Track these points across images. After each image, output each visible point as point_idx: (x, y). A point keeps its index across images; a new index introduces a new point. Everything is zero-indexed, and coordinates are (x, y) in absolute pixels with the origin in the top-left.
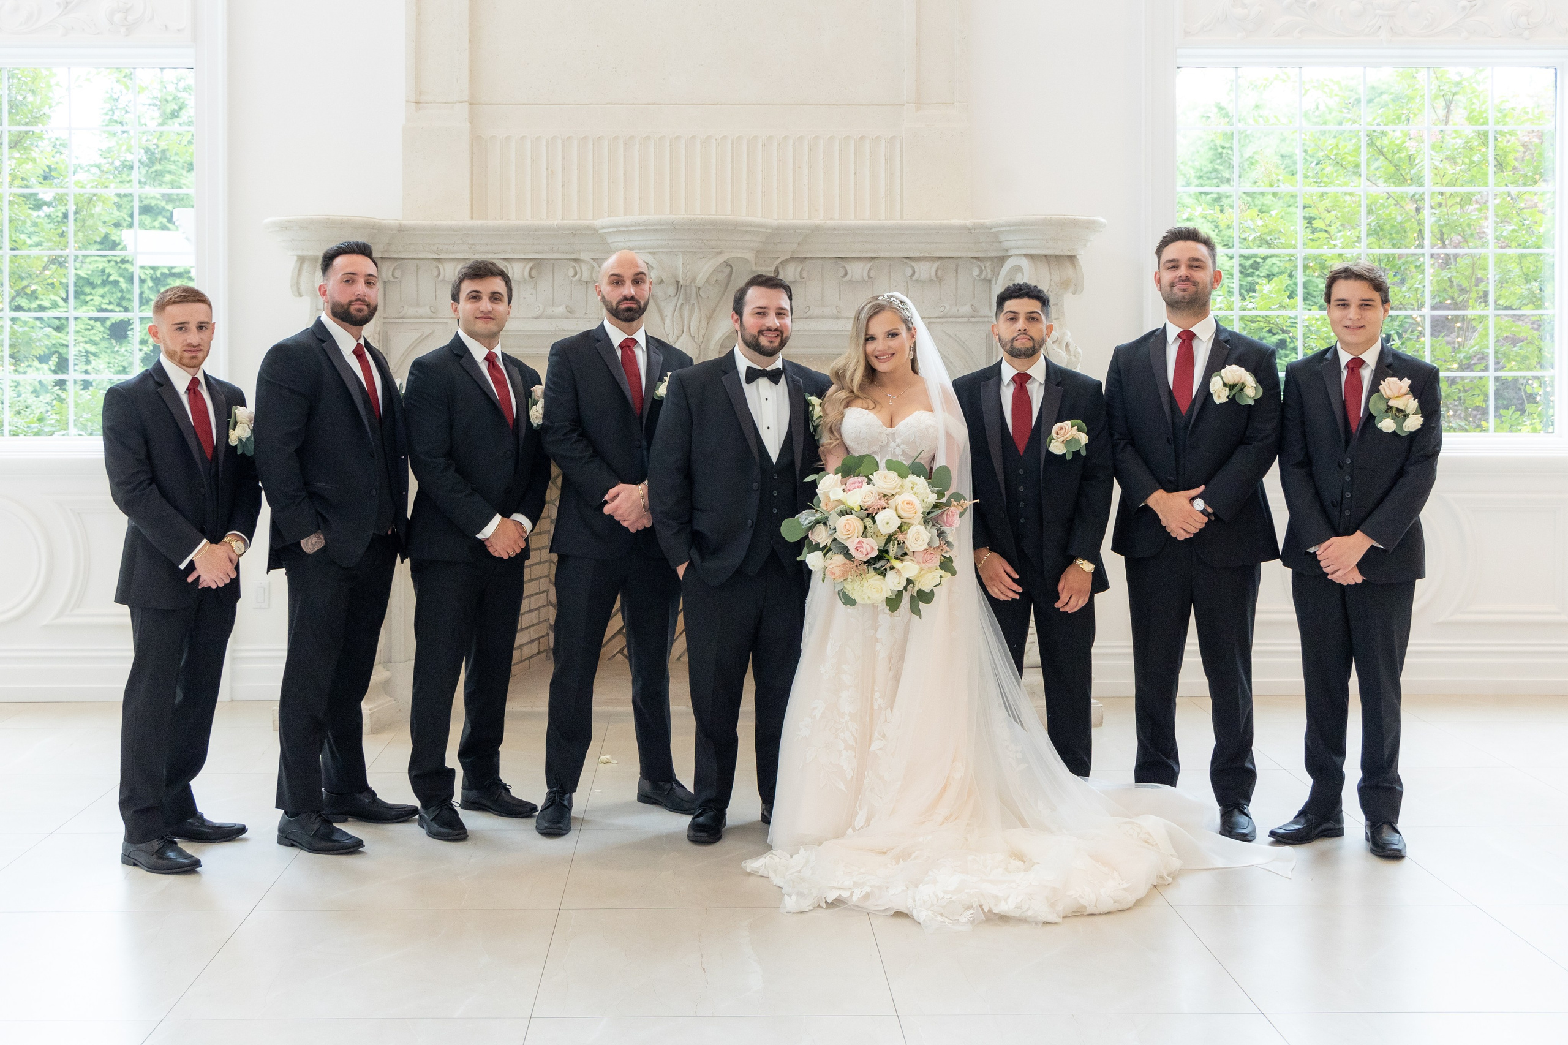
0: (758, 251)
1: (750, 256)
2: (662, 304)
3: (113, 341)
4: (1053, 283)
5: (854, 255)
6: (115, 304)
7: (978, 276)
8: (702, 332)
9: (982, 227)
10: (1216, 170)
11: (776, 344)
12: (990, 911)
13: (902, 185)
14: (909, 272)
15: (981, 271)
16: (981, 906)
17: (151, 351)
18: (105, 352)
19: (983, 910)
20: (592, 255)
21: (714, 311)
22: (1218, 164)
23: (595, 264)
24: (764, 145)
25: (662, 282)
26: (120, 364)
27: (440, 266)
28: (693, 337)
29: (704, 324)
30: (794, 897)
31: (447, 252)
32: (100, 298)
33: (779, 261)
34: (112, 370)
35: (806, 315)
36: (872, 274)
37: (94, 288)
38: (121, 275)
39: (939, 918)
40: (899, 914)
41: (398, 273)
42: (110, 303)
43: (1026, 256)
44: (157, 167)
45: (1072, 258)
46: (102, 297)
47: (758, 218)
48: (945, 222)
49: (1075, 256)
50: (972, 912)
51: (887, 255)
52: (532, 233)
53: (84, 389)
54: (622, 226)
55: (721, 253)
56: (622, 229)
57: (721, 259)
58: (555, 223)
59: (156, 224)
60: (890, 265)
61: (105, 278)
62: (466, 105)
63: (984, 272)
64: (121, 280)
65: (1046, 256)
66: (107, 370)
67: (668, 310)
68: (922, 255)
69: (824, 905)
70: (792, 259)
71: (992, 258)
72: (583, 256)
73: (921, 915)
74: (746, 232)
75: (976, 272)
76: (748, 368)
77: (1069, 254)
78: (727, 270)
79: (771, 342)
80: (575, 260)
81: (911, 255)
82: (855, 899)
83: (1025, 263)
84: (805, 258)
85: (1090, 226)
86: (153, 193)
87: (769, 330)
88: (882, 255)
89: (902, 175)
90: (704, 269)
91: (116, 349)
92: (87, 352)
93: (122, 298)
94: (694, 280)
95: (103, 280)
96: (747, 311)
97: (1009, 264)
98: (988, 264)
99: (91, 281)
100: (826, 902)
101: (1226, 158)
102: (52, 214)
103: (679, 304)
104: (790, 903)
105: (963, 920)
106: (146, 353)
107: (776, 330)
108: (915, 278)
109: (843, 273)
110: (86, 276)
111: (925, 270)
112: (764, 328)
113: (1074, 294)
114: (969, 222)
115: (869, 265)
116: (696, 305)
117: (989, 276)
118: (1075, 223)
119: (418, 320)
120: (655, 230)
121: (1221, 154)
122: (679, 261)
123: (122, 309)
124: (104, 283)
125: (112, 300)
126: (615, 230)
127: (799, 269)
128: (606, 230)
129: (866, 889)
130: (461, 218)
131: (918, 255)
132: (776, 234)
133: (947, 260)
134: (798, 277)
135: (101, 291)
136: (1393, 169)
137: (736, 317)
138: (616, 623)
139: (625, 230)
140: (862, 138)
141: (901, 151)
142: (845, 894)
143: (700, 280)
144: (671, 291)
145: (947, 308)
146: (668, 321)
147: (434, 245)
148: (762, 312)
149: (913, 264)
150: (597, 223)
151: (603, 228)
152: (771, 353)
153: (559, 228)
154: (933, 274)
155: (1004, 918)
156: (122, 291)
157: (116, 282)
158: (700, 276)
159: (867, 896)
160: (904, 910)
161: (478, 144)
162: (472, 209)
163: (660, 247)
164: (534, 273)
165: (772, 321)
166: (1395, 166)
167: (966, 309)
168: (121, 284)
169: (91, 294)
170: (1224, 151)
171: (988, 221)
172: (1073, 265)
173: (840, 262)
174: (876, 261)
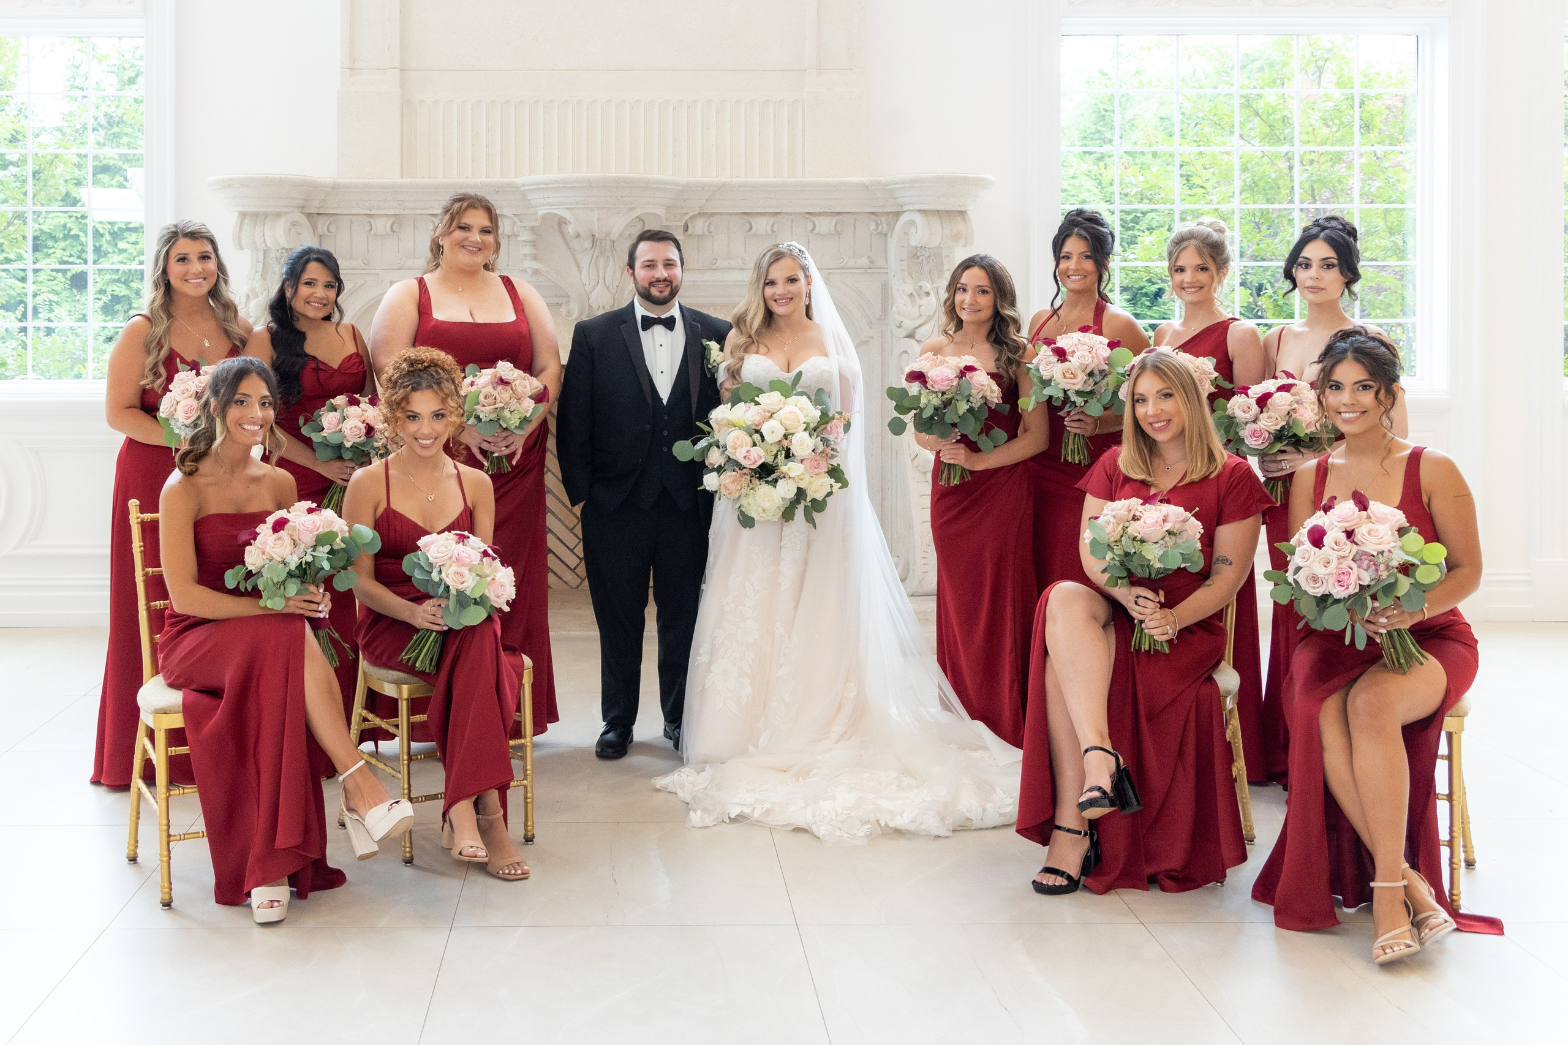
0: (669, 207)
1: (661, 211)
2: (579, 256)
3: (75, 291)
4: (944, 237)
5: (759, 210)
6: (76, 256)
7: (875, 230)
8: (616, 282)
9: (879, 184)
10: (1099, 132)
13: (803, 145)
14: (810, 226)
15: (878, 225)
16: (878, 821)
17: (109, 300)
18: (66, 301)
19: (879, 824)
20: (514, 211)
22: (1101, 126)
23: (516, 219)
24: (674, 108)
25: (578, 236)
26: (80, 312)
27: (374, 222)
28: (608, 288)
30: (699, 812)
31: (378, 209)
32: (62, 251)
33: (688, 216)
34: (73, 318)
35: (713, 267)
36: (775, 228)
37: (56, 242)
39: (838, 833)
40: (798, 830)
41: (332, 228)
42: (71, 255)
43: (919, 211)
44: (115, 130)
45: (962, 213)
46: (64, 250)
47: (668, 177)
48: (844, 179)
49: (965, 212)
50: (869, 826)
51: (789, 210)
53: (47, 335)
54: (541, 184)
55: (634, 209)
56: (542, 187)
57: (634, 215)
58: (479, 181)
59: (114, 182)
60: (792, 221)
61: (66, 232)
62: (397, 71)
63: (880, 227)
64: (82, 233)
65: (938, 211)
66: (68, 318)
67: (585, 262)
68: (821, 211)
69: (727, 821)
70: (701, 214)
71: (887, 214)
73: (822, 830)
74: (656, 189)
75: (873, 226)
77: (960, 209)
81: (812, 211)
83: (918, 218)
84: (713, 214)
85: (979, 183)
86: (110, 154)
88: (784, 210)
89: (803, 136)
91: (77, 298)
92: (50, 301)
93: (82, 250)
94: (608, 234)
95: (64, 234)
97: (904, 219)
98: (883, 218)
99: (54, 235)
100: (729, 818)
101: (1109, 121)
102: (17, 173)
103: (594, 257)
106: (105, 303)
108: (816, 231)
109: (748, 228)
110: (49, 231)
111: (825, 225)
113: (965, 246)
114: (865, 180)
115: (772, 220)
116: (611, 259)
117: (885, 230)
118: (965, 180)
119: (351, 272)
120: (572, 188)
121: (1104, 116)
122: (594, 217)
123: (82, 261)
124: (65, 237)
125: (72, 253)
126: (534, 187)
127: (706, 223)
128: (527, 188)
129: (768, 805)
130: (392, 176)
131: (818, 210)
132: (686, 191)
133: (846, 215)
134: (706, 231)
135: (62, 244)
139: (545, 187)
140: (766, 102)
141: (803, 113)
142: (747, 810)
143: (614, 235)
144: (588, 244)
145: (846, 259)
146: (584, 272)
147: (366, 201)
149: (813, 219)
150: (519, 181)
151: (524, 185)
154: (832, 228)
155: (898, 832)
156: (82, 244)
157: (77, 237)
159: (768, 812)
161: (407, 108)
162: (402, 169)
163: (578, 203)
166: (1272, 127)
167: (863, 261)
168: (81, 238)
169: (54, 247)
170: (1107, 114)
171: (884, 179)
172: (964, 219)
173: (745, 217)
174: (779, 216)
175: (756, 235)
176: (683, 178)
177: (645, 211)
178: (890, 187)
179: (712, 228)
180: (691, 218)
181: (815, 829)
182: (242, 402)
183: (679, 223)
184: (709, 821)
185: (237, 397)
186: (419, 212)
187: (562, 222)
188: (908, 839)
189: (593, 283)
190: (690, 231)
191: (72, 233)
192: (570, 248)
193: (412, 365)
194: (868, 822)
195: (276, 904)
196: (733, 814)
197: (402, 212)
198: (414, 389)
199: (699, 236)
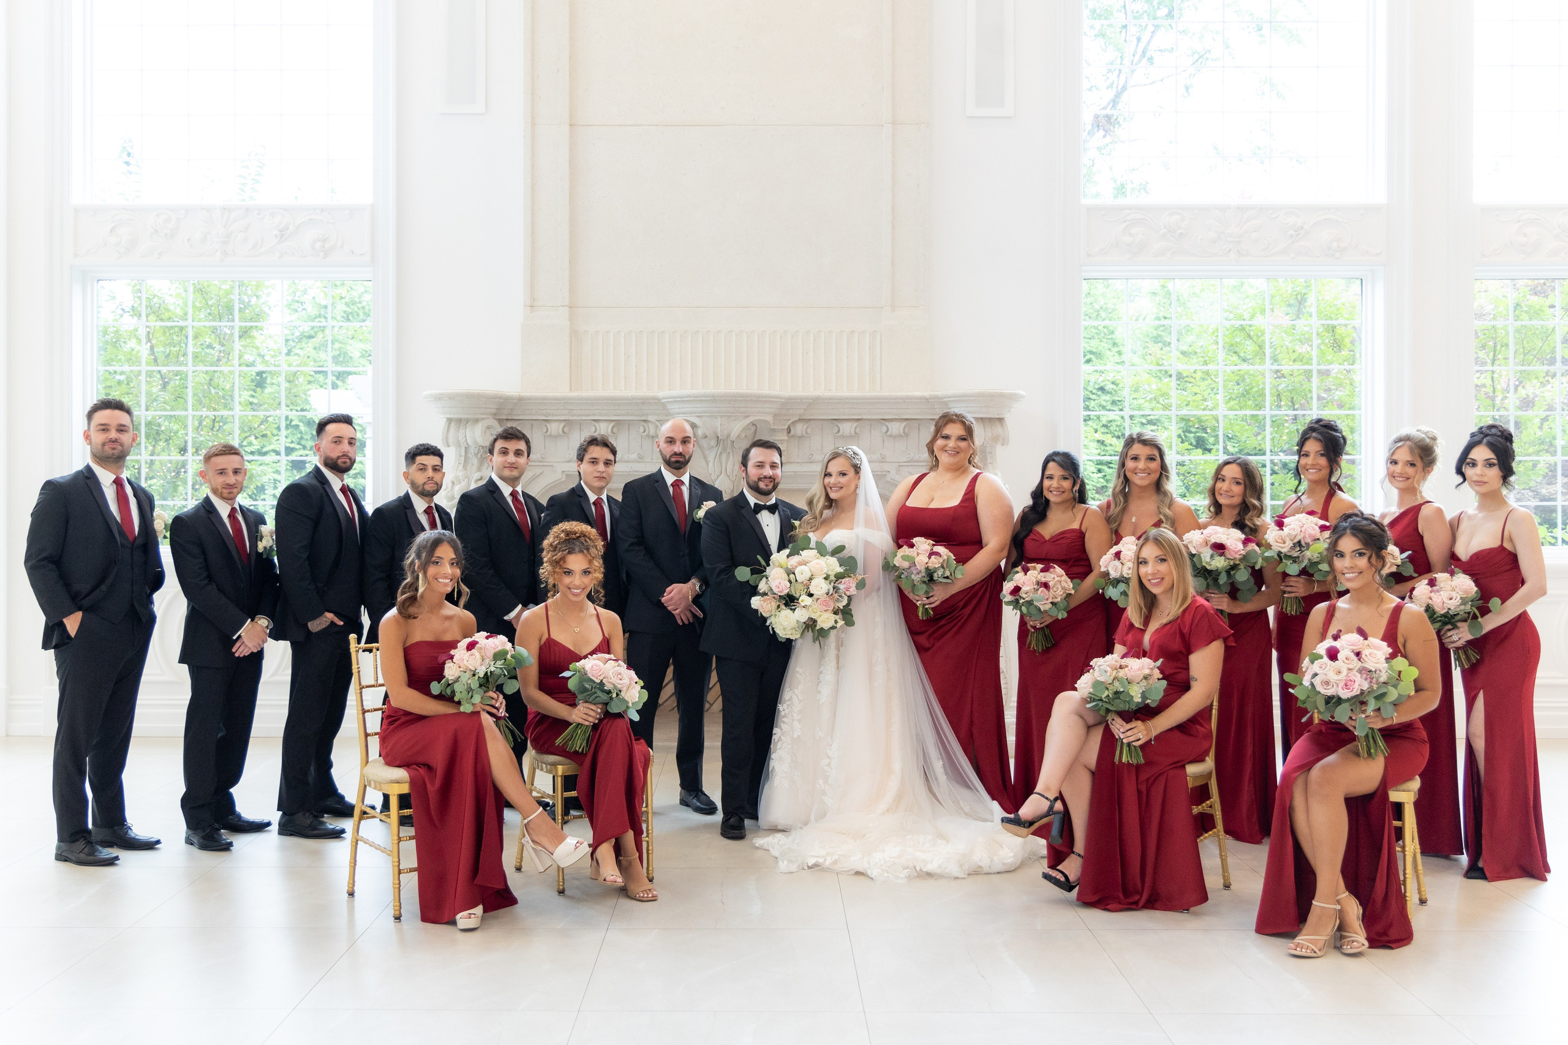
0: (776, 415)
1: (769, 418)
2: (707, 452)
3: (295, 472)
4: (986, 438)
5: (845, 417)
9: (936, 397)
11: (770, 487)
12: (921, 870)
13: (881, 366)
14: (884, 429)
16: (915, 867)
20: (657, 418)
23: (658, 423)
24: (781, 337)
25: (708, 436)
27: (548, 425)
30: (785, 862)
31: (553, 415)
33: (790, 422)
35: (810, 461)
36: (858, 431)
38: (300, 421)
39: (886, 874)
42: (292, 442)
45: (1002, 421)
47: (775, 392)
48: (910, 394)
49: (1003, 419)
51: (869, 417)
52: (613, 402)
54: (677, 397)
55: (748, 416)
56: (678, 399)
57: (748, 421)
58: (630, 394)
60: (870, 425)
61: (288, 423)
62: (567, 309)
64: (301, 424)
67: (711, 456)
69: (806, 868)
70: (800, 420)
72: (650, 418)
73: (873, 872)
74: (766, 401)
76: (755, 504)
77: (1000, 418)
78: (753, 428)
79: (767, 486)
80: (645, 421)
81: (886, 417)
82: (827, 863)
84: (810, 420)
85: (1013, 397)
87: (765, 477)
88: (865, 417)
89: (881, 358)
90: (736, 427)
92: (275, 480)
93: (301, 438)
94: (729, 436)
96: (750, 464)
100: (808, 866)
103: (718, 453)
104: (783, 865)
105: (902, 875)
107: (770, 478)
108: (889, 433)
111: (896, 428)
112: (762, 476)
113: (1003, 445)
114: (926, 394)
115: (855, 424)
118: (1002, 396)
120: (701, 400)
122: (718, 422)
123: (301, 447)
125: (293, 440)
126: (672, 400)
127: (805, 427)
128: (666, 400)
129: (835, 857)
130: (561, 389)
131: (890, 417)
132: (789, 403)
133: (912, 421)
134: (804, 433)
136: (1257, 348)
137: (743, 468)
138: (670, 672)
139: (681, 400)
140: (852, 332)
141: (881, 341)
142: (821, 860)
143: (734, 435)
144: (713, 443)
146: (711, 464)
148: (760, 465)
149: (887, 424)
150: (660, 395)
151: (664, 398)
152: (767, 493)
153: (633, 398)
154: (902, 431)
155: (929, 875)
156: (301, 433)
157: (297, 426)
158: (733, 433)
159: (835, 862)
160: (861, 870)
161: (575, 336)
162: (571, 385)
163: (705, 412)
165: (767, 471)
166: (1259, 346)
168: (300, 428)
171: (940, 393)
172: (1002, 425)
173: (834, 422)
174: (860, 422)
175: (843, 436)
176: (788, 392)
177: (757, 418)
178: (944, 400)
180: (793, 423)
181: (869, 872)
182: (437, 563)
183: (783, 427)
184: (793, 868)
185: (433, 559)
186: (584, 418)
188: (936, 879)
189: (717, 473)
190: (792, 433)
191: (293, 423)
193: (567, 535)
194: (908, 868)
195: (473, 916)
196: (811, 862)
197: (571, 418)
198: (570, 553)
199: (799, 437)
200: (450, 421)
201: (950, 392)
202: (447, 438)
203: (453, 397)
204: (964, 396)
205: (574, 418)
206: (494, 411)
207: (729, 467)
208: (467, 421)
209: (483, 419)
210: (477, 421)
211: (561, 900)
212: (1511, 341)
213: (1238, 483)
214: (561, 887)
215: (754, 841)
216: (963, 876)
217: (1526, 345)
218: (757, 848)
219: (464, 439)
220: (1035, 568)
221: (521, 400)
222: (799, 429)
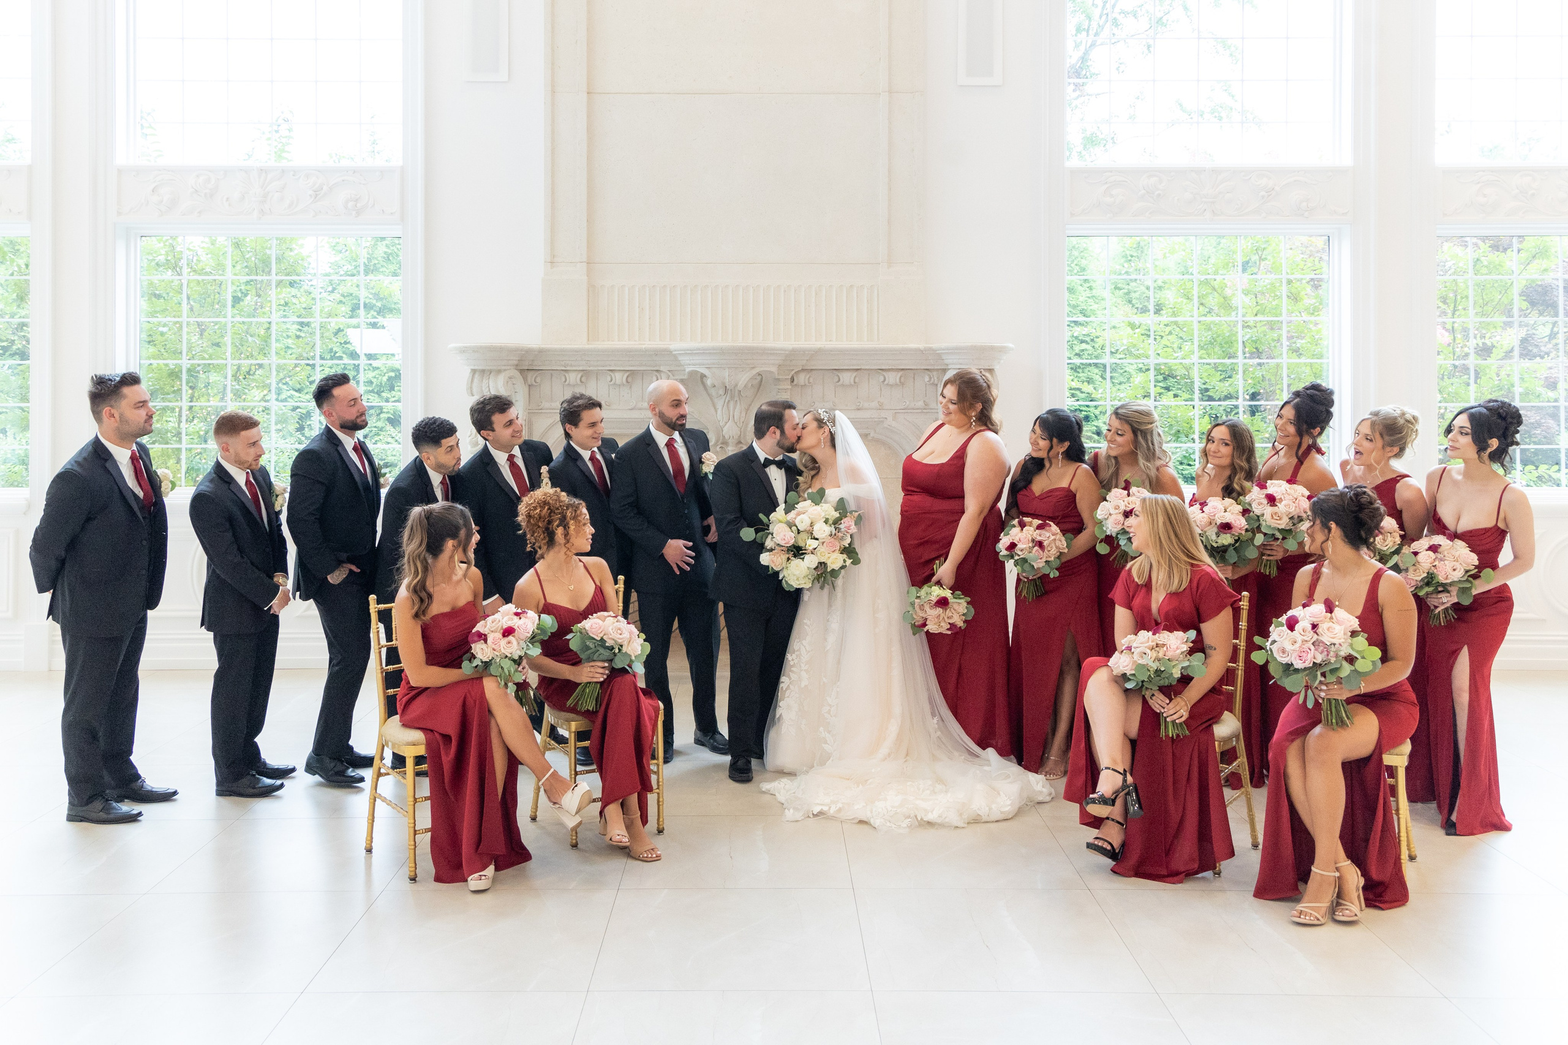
0: (779, 366)
1: (774, 369)
2: (716, 400)
5: (845, 367)
9: (930, 349)
13: (878, 318)
14: (882, 379)
15: (930, 378)
19: (917, 819)
20: (668, 368)
21: (750, 405)
23: (670, 374)
24: (785, 291)
25: (716, 386)
27: (567, 375)
28: (737, 423)
29: (743, 414)
31: (571, 366)
33: (793, 372)
36: (856, 381)
40: (861, 822)
41: (538, 380)
48: (906, 346)
50: (910, 820)
51: (867, 367)
52: (629, 353)
54: (688, 350)
55: (754, 367)
56: (689, 352)
57: (754, 372)
58: (644, 346)
60: (869, 374)
62: (585, 264)
67: (720, 404)
68: (890, 368)
70: (803, 370)
71: (937, 370)
72: (662, 368)
74: (771, 354)
75: (927, 379)
78: (759, 378)
80: (657, 371)
81: (883, 368)
84: (812, 369)
85: (1002, 350)
88: (863, 367)
89: (878, 311)
90: (744, 379)
94: (736, 385)
98: (935, 373)
103: (726, 401)
108: (886, 382)
111: (892, 378)
114: (921, 346)
115: (855, 374)
116: (739, 402)
117: (936, 382)
118: (992, 348)
119: (551, 411)
120: (710, 353)
122: (726, 373)
126: (683, 352)
127: (807, 377)
128: (677, 352)
130: (580, 343)
131: (887, 367)
132: (792, 355)
133: (907, 371)
134: (807, 383)
139: (691, 352)
140: (851, 286)
141: (878, 294)
144: (721, 392)
145: (907, 403)
146: (719, 412)
147: (563, 361)
149: (884, 373)
150: (675, 345)
151: (676, 350)
153: (646, 350)
154: (898, 380)
158: (740, 383)
161: (593, 290)
162: (588, 337)
163: (713, 364)
164: (630, 380)
167: (920, 404)
171: (934, 346)
173: (835, 372)
174: (859, 371)
175: (843, 385)
176: (791, 345)
177: (762, 369)
178: (938, 349)
179: (811, 380)
183: (787, 377)
186: (602, 368)
187: (703, 376)
189: (725, 419)
190: (795, 382)
192: (709, 395)
197: (588, 369)
199: (802, 387)
200: (474, 371)
201: (944, 345)
202: (471, 388)
203: (476, 350)
204: (957, 348)
205: (591, 368)
206: (516, 362)
207: (737, 414)
208: (491, 372)
209: (505, 370)
210: (499, 372)
211: (573, 853)
212: (1471, 293)
213: (1227, 444)
214: (574, 841)
215: (761, 785)
216: (963, 825)
217: (1484, 297)
218: (764, 792)
219: (487, 389)
220: (1031, 524)
221: (541, 351)
222: (802, 379)
